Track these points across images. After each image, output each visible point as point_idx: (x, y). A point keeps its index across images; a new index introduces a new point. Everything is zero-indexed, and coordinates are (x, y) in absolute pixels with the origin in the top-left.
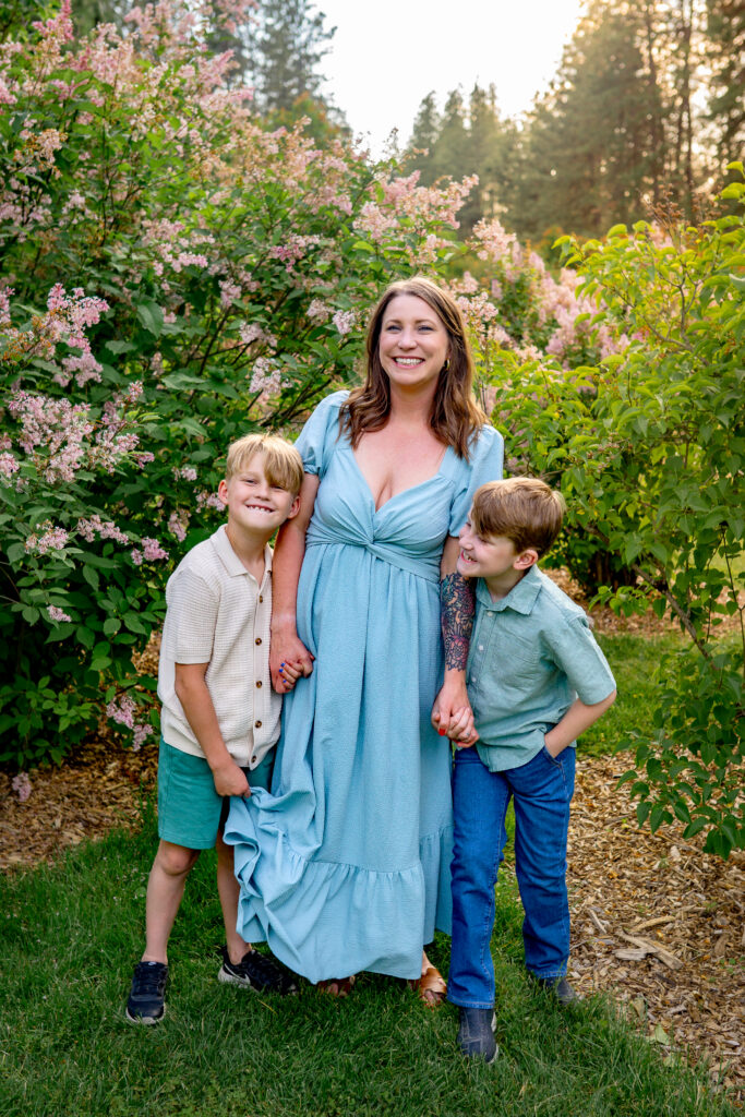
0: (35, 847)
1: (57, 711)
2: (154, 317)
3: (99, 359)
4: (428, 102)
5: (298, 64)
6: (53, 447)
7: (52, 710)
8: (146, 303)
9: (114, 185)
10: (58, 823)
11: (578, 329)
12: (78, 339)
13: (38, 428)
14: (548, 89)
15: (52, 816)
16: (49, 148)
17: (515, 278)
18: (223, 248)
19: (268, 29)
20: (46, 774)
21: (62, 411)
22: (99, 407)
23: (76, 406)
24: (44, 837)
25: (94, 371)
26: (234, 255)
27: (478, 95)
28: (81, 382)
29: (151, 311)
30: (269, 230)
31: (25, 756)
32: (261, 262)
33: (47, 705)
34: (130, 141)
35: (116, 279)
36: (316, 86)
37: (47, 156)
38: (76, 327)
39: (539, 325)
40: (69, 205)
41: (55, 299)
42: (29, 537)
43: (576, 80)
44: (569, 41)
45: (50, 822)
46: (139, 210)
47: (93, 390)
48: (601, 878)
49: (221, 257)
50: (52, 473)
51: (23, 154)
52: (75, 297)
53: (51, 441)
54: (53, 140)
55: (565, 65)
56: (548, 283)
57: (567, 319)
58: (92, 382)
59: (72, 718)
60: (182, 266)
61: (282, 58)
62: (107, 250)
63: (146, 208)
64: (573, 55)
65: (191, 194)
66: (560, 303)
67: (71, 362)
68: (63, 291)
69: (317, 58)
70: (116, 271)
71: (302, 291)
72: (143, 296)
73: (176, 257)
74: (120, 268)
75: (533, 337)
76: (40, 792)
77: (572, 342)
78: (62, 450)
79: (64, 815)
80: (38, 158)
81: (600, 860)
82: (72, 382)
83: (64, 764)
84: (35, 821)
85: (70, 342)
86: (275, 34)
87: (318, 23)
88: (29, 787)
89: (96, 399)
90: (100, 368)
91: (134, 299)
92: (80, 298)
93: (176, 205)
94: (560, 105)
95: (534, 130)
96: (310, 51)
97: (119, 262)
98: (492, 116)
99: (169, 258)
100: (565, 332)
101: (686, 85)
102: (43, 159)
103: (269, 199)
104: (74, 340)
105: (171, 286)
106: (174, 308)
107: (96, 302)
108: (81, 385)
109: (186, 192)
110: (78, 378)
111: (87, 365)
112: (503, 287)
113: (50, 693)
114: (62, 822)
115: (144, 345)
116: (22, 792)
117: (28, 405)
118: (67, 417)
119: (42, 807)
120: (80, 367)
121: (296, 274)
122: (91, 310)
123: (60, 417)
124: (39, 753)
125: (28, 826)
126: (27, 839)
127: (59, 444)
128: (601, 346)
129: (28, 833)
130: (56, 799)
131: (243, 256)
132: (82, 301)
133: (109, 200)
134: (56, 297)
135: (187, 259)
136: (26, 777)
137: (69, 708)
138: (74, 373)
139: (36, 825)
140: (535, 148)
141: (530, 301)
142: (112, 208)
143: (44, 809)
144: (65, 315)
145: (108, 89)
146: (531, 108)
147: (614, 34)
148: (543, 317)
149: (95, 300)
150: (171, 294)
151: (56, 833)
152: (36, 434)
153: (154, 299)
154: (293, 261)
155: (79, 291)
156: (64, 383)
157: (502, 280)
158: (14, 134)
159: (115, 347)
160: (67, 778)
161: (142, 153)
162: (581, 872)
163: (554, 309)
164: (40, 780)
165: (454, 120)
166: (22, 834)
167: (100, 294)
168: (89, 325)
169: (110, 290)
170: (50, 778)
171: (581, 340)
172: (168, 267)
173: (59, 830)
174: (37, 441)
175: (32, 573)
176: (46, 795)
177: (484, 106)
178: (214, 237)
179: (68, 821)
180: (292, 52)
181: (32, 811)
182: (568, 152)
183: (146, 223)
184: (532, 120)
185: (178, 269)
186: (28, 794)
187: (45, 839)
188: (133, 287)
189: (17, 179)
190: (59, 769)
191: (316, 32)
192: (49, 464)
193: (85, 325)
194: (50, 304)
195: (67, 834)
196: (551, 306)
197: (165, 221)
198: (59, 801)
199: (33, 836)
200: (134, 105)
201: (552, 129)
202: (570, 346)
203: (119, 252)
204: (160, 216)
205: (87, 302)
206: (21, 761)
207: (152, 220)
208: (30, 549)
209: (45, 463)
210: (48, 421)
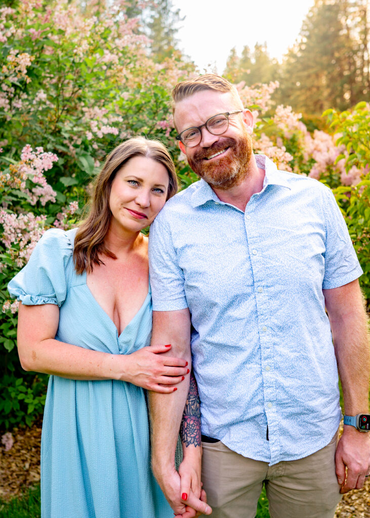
0: (12, 483)
1: (26, 401)
2: (89, 164)
3: (55, 188)
4: (233, 51)
5: (167, 34)
6: (22, 244)
7: (23, 400)
8: (84, 155)
9: (65, 88)
10: (27, 465)
11: (327, 164)
12: (39, 178)
13: (13, 231)
14: (295, 43)
15: (24, 461)
16: (23, 65)
17: (290, 136)
18: (129, 123)
19: (152, 17)
20: (22, 431)
21: (29, 221)
22: (53, 216)
23: (38, 217)
24: (18, 476)
25: (52, 195)
26: (135, 127)
27: (258, 47)
28: (43, 202)
29: (87, 160)
30: (155, 113)
31: (9, 422)
32: (151, 131)
33: (21, 397)
34: (73, 62)
35: (66, 142)
36: (175, 44)
37: (22, 70)
38: (38, 171)
39: (304, 162)
40: (37, 99)
41: (26, 154)
42: (5, 302)
43: (309, 37)
44: (305, 18)
45: (22, 465)
46: (80, 102)
47: (51, 206)
48: (363, 505)
49: (127, 129)
50: (21, 261)
51: (8, 69)
52: (38, 153)
53: (21, 240)
54: (26, 60)
55: (303, 30)
56: (308, 138)
57: (321, 158)
58: (49, 203)
59: (36, 405)
60: (103, 134)
61: (159, 31)
62: (60, 125)
63: (84, 101)
64: (307, 25)
65: (112, 94)
66: (315, 149)
67: (37, 191)
68: (31, 149)
69: (176, 30)
70: (65, 138)
71: (175, 147)
72: (83, 152)
73: (99, 129)
74: (67, 135)
75: (301, 169)
76: (19, 444)
77: (324, 171)
78: (27, 246)
79: (31, 460)
80: (17, 71)
81: (361, 492)
82: (38, 203)
83: (33, 425)
84: (13, 465)
85: (34, 180)
86: (155, 19)
87: (177, 13)
88: (11, 441)
89: (52, 212)
90: (55, 194)
91: (77, 153)
92: (41, 153)
93: (103, 101)
94: (301, 50)
95: (289, 64)
96: (173, 27)
97: (66, 132)
98: (266, 57)
99: (95, 129)
100: (320, 166)
101: (365, 39)
102: (20, 71)
103: (155, 95)
104: (37, 179)
105: (99, 146)
106: (100, 158)
107: (50, 156)
108: (43, 204)
109: (109, 94)
110: (41, 200)
111: (48, 193)
112: (283, 142)
113: (23, 388)
114: (30, 465)
115: (82, 180)
116: (7, 445)
117: (6, 219)
118: (32, 225)
119: (18, 454)
120: (44, 194)
121: (171, 138)
122: (48, 160)
123: (26, 224)
124: (19, 419)
125: (9, 468)
126: (8, 477)
127: (26, 242)
128: (340, 173)
129: (9, 473)
130: (27, 449)
131: (140, 128)
132: (42, 155)
133: (61, 97)
134: (27, 152)
135: (106, 130)
136: (10, 435)
137: (34, 399)
138: (40, 197)
139: (14, 467)
140: (288, 72)
141: (299, 149)
142: (63, 101)
143: (19, 456)
144: (30, 164)
145: (62, 32)
146: (287, 52)
147: (328, 14)
148: (307, 158)
149: (50, 154)
150: (98, 150)
151: (25, 473)
152: (13, 235)
153: (89, 153)
154: (169, 130)
155: (40, 149)
156: (34, 203)
157: (283, 137)
158: (3, 58)
159: (66, 181)
160: (35, 434)
161: (81, 69)
162: (349, 501)
163: (312, 152)
164: (19, 436)
165: (246, 60)
166: (5, 474)
167: (55, 151)
168: (46, 170)
169: (61, 149)
170: (24, 434)
171: (329, 170)
172: (94, 134)
173: (27, 471)
174: (13, 240)
175: (9, 320)
176: (21, 447)
177: (261, 52)
178: (123, 117)
179: (34, 465)
180: (164, 28)
181: (12, 457)
182: (306, 73)
183: (85, 109)
184: (286, 58)
185: (101, 136)
186: (10, 446)
187: (18, 477)
188: (76, 146)
189: (6, 85)
190: (30, 428)
191: (176, 18)
192: (19, 255)
193: (44, 169)
194: (23, 157)
195: (32, 473)
196: (310, 151)
197: (96, 108)
198: (29, 451)
199: (11, 475)
200: (75, 40)
201: (297, 62)
202: (323, 174)
203: (67, 126)
204: (93, 106)
205: (45, 156)
206: (7, 426)
207: (89, 108)
208: (6, 310)
209: (17, 254)
210: (20, 227)
